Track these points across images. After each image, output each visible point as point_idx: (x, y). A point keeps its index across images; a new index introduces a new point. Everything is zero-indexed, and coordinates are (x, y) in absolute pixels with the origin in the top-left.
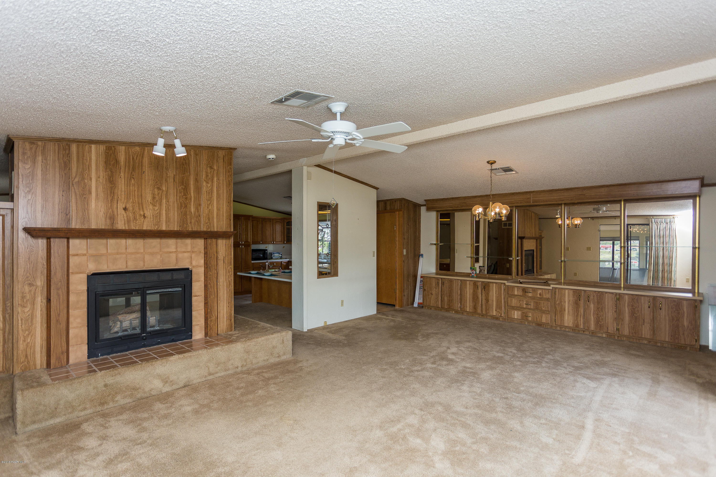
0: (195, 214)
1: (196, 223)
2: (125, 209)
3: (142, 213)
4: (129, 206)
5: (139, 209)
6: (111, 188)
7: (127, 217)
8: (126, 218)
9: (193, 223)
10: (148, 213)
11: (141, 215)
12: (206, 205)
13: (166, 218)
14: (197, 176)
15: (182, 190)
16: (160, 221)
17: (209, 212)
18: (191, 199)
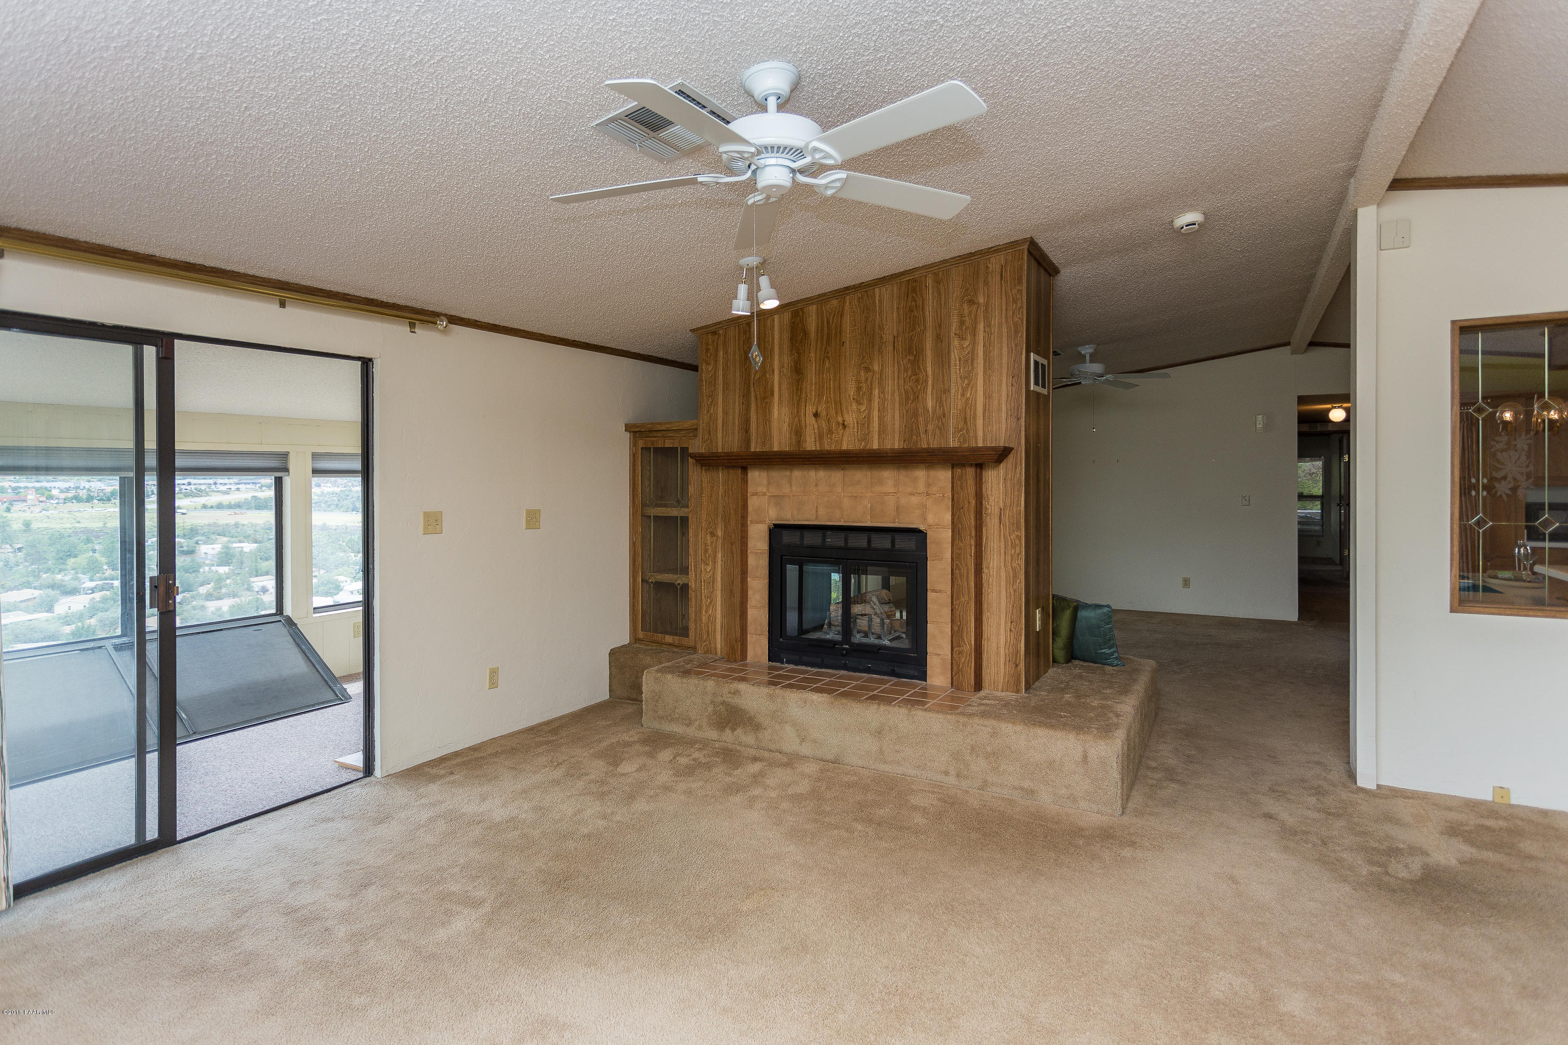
0: (934, 412)
1: (938, 432)
2: (816, 415)
3: (840, 419)
4: (822, 409)
5: (837, 413)
6: (798, 381)
7: (818, 428)
8: (816, 431)
9: (930, 433)
10: (850, 419)
11: (838, 423)
12: (960, 389)
13: (880, 425)
14: (940, 328)
15: (909, 365)
16: (869, 432)
17: (967, 404)
18: (926, 381)
